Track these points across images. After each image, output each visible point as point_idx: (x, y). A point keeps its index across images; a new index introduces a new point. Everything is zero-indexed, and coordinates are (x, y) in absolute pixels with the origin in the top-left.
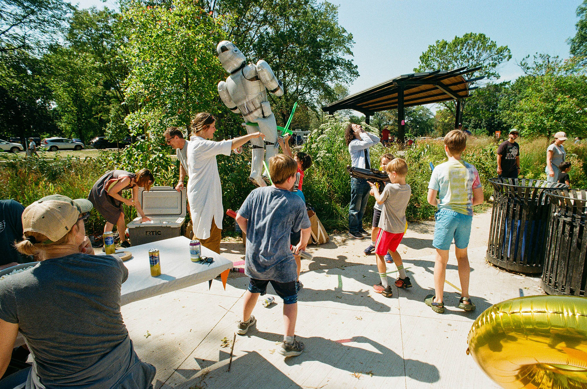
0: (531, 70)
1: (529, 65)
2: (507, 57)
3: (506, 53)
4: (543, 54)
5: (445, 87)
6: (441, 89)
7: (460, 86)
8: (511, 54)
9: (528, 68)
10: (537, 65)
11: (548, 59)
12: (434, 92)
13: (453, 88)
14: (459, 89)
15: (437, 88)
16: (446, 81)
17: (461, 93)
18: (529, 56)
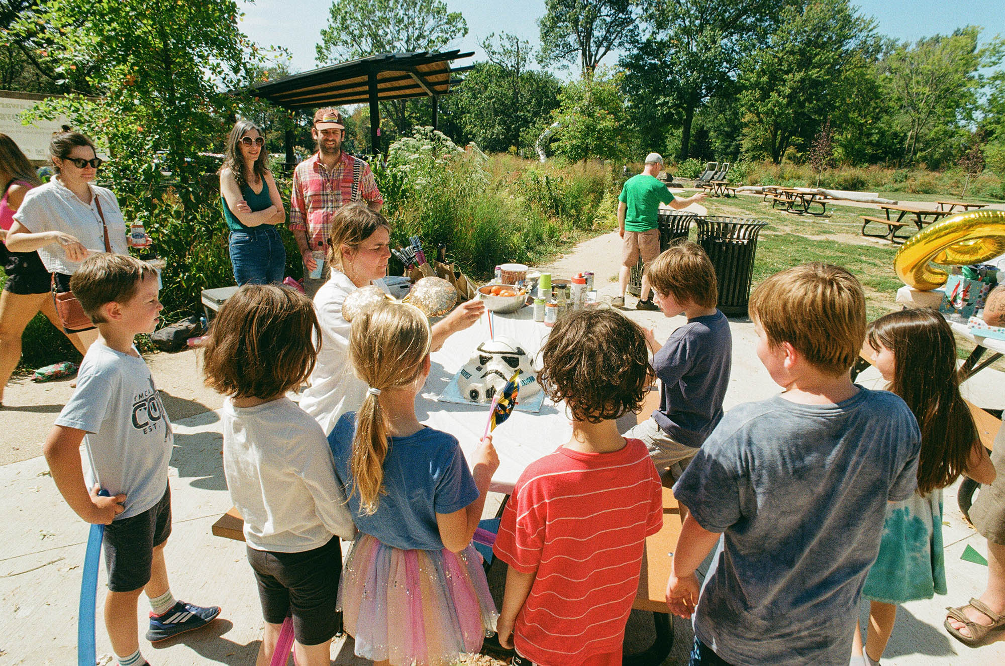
0: (497, 56)
1: (494, 49)
2: (463, 31)
3: (460, 25)
4: (510, 34)
5: (421, 75)
6: (416, 80)
7: (441, 77)
8: (467, 27)
9: (494, 53)
10: (504, 50)
11: (517, 42)
12: (403, 83)
13: (432, 79)
14: (437, 80)
15: (409, 77)
16: (424, 68)
17: (438, 88)
18: (493, 34)
